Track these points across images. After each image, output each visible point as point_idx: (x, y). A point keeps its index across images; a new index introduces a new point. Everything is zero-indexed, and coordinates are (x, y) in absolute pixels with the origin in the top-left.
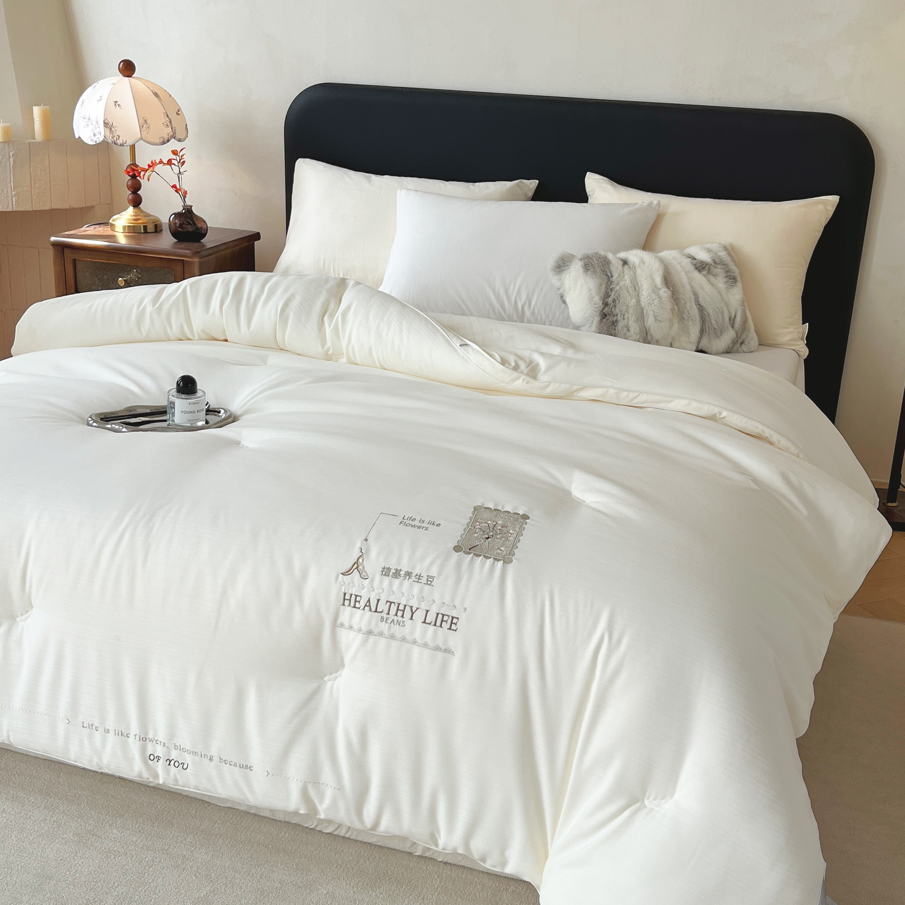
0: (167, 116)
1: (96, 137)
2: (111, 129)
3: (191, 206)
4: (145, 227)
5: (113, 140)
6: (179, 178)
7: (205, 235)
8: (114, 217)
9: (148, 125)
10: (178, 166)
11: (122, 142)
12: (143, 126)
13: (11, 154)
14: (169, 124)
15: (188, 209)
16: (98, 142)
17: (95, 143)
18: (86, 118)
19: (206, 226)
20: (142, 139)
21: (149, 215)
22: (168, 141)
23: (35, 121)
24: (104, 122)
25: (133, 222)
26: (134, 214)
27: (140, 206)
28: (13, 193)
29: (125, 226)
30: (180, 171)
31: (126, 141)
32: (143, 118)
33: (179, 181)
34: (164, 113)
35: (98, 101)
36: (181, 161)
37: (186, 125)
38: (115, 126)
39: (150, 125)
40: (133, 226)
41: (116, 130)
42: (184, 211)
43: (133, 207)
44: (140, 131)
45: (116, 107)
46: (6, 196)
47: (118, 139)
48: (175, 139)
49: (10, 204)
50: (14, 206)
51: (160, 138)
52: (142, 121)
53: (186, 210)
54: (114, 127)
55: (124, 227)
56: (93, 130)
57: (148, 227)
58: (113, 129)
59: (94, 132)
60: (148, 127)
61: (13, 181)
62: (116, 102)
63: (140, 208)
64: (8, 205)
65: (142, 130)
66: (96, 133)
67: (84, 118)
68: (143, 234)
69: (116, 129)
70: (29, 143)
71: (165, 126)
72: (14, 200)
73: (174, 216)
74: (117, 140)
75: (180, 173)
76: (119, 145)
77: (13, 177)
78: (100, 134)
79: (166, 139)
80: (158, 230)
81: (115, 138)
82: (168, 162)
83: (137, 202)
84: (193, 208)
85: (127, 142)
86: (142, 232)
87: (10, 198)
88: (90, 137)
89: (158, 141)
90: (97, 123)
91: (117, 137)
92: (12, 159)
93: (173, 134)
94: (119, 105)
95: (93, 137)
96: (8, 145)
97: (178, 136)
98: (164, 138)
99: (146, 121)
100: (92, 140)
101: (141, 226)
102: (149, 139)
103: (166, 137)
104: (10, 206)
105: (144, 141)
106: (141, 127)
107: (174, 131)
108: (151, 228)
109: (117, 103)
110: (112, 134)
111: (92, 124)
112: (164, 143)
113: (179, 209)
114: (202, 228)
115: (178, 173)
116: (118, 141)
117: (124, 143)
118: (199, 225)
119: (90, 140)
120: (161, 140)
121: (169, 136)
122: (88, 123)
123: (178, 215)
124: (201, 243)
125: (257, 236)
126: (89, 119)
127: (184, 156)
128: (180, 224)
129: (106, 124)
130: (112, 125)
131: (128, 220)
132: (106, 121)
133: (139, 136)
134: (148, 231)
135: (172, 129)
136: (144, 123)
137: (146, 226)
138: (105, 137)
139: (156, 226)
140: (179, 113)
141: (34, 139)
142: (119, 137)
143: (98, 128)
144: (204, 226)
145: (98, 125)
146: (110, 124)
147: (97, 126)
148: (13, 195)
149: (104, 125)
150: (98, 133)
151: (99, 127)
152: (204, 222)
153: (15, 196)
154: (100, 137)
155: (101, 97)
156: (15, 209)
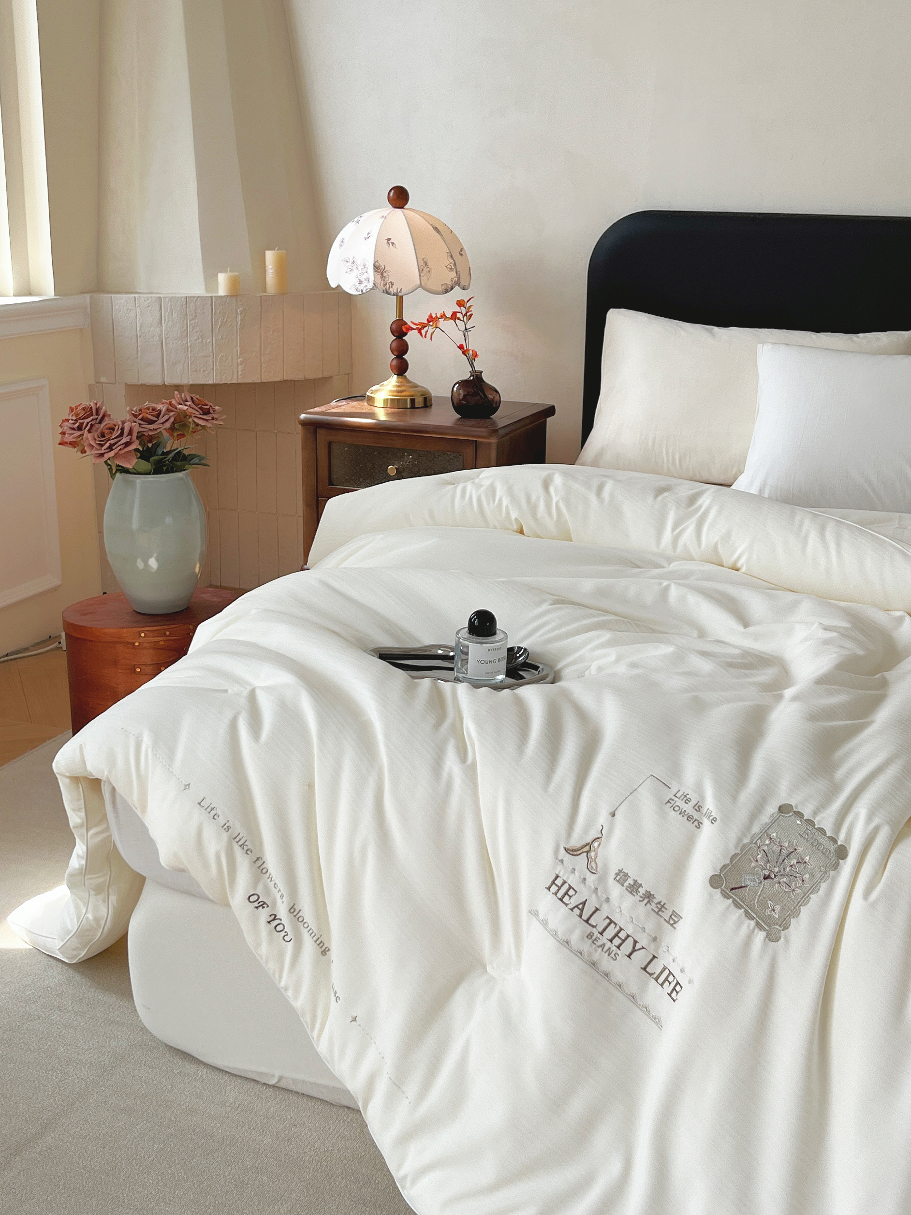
0: (452, 257)
1: (363, 285)
2: (382, 274)
3: (481, 372)
4: (413, 401)
5: (384, 288)
6: (465, 336)
7: (496, 409)
8: (373, 388)
9: (428, 269)
10: (464, 321)
11: (395, 291)
12: (423, 270)
13: (239, 311)
14: (453, 268)
15: (477, 375)
16: (364, 291)
17: (360, 293)
18: (348, 260)
19: (499, 399)
20: (421, 286)
21: (416, 386)
22: (452, 289)
23: (267, 269)
24: (374, 266)
25: (396, 394)
26: (397, 384)
27: (406, 374)
28: (239, 360)
29: (387, 399)
30: (466, 327)
31: (401, 290)
32: (423, 259)
33: (465, 340)
34: (447, 253)
35: (365, 239)
36: (468, 314)
37: (470, 268)
38: (388, 270)
39: (431, 268)
40: (398, 399)
41: (389, 276)
42: (472, 378)
43: (396, 376)
44: (420, 276)
45: (389, 246)
46: (230, 364)
47: (391, 288)
48: (459, 286)
49: (235, 372)
50: (239, 377)
51: (442, 285)
52: (422, 263)
53: (475, 377)
54: (387, 272)
55: (386, 401)
56: (359, 276)
57: (416, 400)
58: (385, 275)
59: (360, 279)
60: (429, 271)
61: (240, 345)
62: (389, 239)
63: (405, 376)
64: (233, 375)
65: (422, 275)
66: (363, 280)
67: (347, 261)
68: (409, 410)
69: (389, 274)
70: (261, 296)
71: (449, 269)
72: (240, 369)
73: (457, 385)
74: (389, 288)
75: (466, 329)
76: (392, 294)
77: (240, 340)
78: (369, 281)
79: (449, 286)
80: (428, 404)
81: (388, 286)
82: (452, 315)
83: (401, 368)
84: (482, 373)
85: (403, 291)
86: (409, 406)
87: (235, 366)
88: (355, 285)
89: (440, 289)
90: (365, 267)
91: (390, 284)
92: (239, 318)
93: (458, 280)
94: (393, 243)
95: (358, 286)
96: (236, 300)
97: (463, 283)
98: (446, 285)
99: (426, 264)
100: (357, 289)
101: (407, 399)
102: (429, 287)
103: (450, 283)
104: (235, 377)
105: (424, 289)
106: (421, 271)
107: (458, 276)
108: (419, 402)
109: (391, 241)
110: (384, 280)
111: (357, 269)
112: (446, 291)
113: (466, 375)
114: (493, 400)
115: (463, 330)
116: (391, 289)
117: (398, 291)
118: (490, 396)
119: (353, 289)
120: (444, 287)
121: (453, 282)
122: (352, 268)
123: (463, 384)
124: (491, 418)
125: (550, 411)
126: (353, 262)
127: (472, 307)
128: (465, 395)
129: (376, 268)
130: (384, 270)
131: (392, 391)
132: (377, 264)
133: (419, 282)
134: (416, 406)
135: (457, 273)
136: (424, 267)
137: (414, 399)
138: (374, 284)
139: (425, 399)
140: (462, 253)
141: (265, 292)
142: (392, 284)
143: (365, 274)
144: (497, 398)
145: (366, 269)
146: (381, 268)
147: (364, 272)
148: (239, 363)
149: (374, 269)
150: (366, 280)
151: (367, 272)
152: (497, 392)
153: (241, 364)
154: (368, 285)
155: (369, 234)
156: (240, 381)
